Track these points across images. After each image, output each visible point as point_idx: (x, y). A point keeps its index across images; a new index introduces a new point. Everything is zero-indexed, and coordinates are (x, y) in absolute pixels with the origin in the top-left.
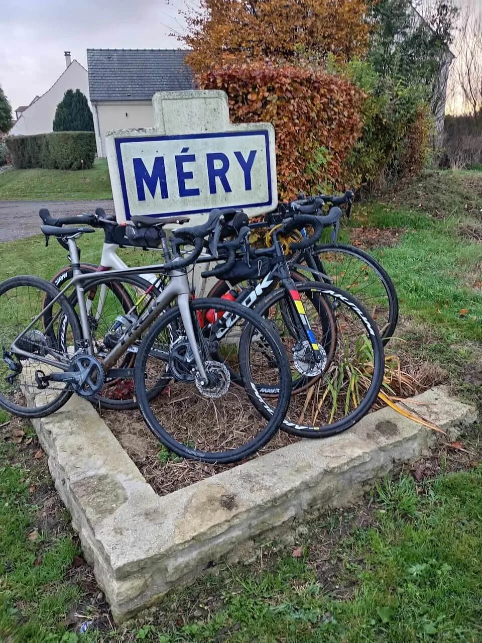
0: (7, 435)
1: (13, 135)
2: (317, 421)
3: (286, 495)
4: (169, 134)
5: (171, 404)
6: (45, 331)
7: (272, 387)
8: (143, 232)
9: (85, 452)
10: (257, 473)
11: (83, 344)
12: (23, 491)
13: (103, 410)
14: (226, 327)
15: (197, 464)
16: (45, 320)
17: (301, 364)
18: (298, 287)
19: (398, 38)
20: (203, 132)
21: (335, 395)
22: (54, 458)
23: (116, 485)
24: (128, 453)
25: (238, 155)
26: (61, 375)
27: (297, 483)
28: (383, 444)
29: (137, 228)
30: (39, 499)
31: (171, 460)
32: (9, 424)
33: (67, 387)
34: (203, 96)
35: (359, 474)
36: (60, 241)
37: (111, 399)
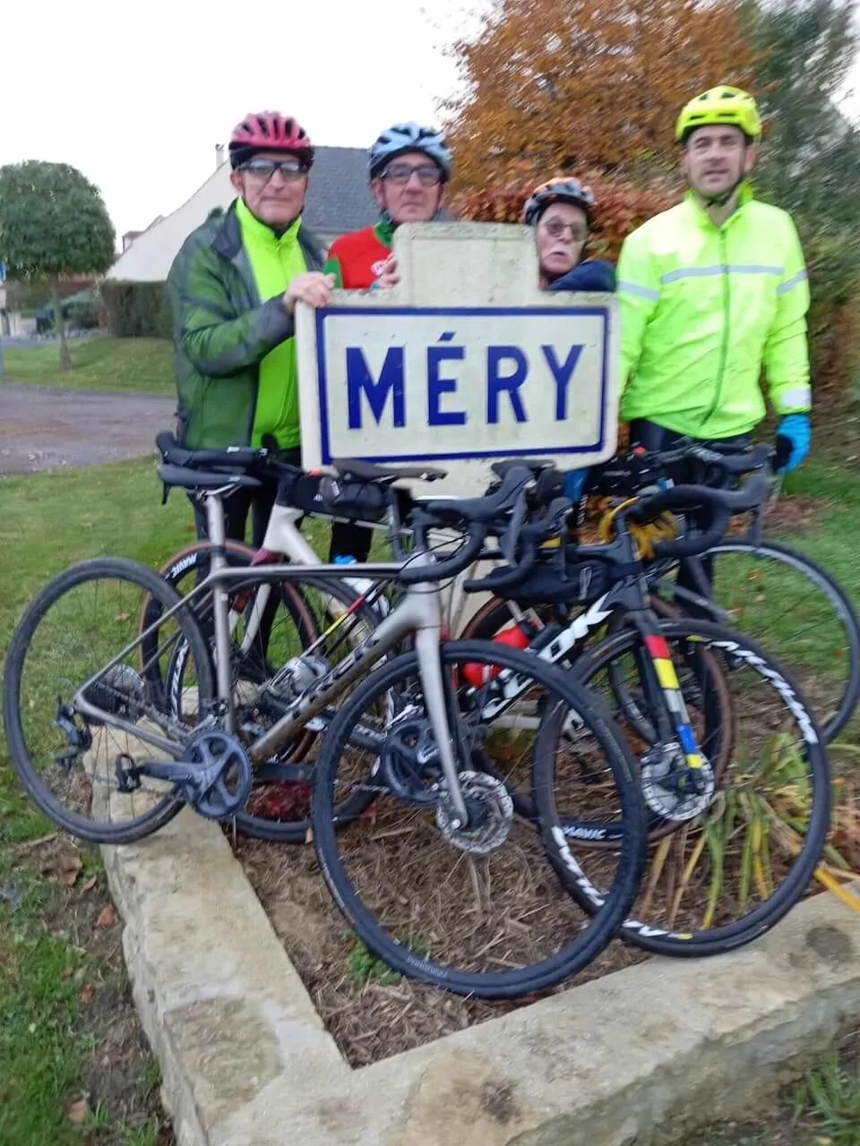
0: (49, 865)
1: (114, 279)
2: (681, 912)
3: (622, 1093)
4: (420, 303)
5: (377, 841)
6: (143, 669)
7: (588, 825)
8: (353, 491)
9: (199, 937)
10: (559, 1032)
11: (216, 707)
12: (69, 999)
13: (241, 839)
14: (503, 699)
15: (429, 992)
16: (144, 650)
17: (660, 792)
18: (665, 630)
19: (807, 152)
20: (485, 304)
21: (718, 852)
22: (137, 937)
23: (261, 1032)
24: (286, 949)
25: (548, 352)
26: (165, 768)
27: (647, 1069)
28: (826, 984)
29: (343, 483)
30: (99, 1020)
31: (374, 976)
32: (53, 839)
33: (174, 792)
34: (493, 235)
35: (771, 1047)
36: (192, 498)
37: (257, 815)
